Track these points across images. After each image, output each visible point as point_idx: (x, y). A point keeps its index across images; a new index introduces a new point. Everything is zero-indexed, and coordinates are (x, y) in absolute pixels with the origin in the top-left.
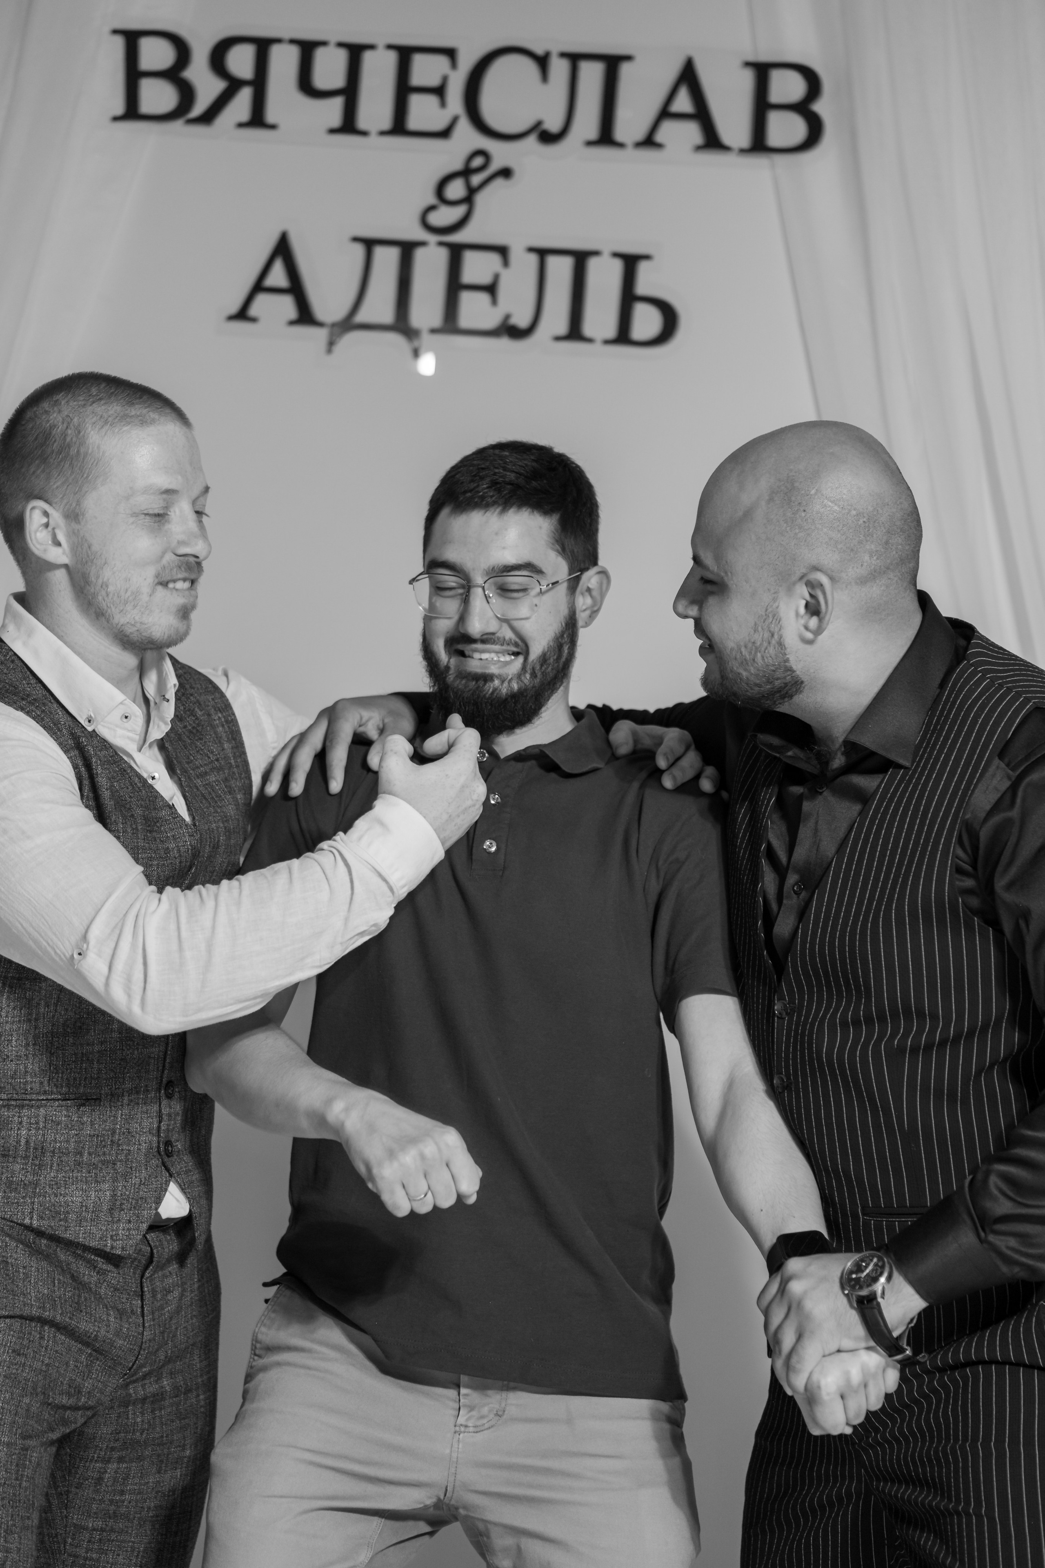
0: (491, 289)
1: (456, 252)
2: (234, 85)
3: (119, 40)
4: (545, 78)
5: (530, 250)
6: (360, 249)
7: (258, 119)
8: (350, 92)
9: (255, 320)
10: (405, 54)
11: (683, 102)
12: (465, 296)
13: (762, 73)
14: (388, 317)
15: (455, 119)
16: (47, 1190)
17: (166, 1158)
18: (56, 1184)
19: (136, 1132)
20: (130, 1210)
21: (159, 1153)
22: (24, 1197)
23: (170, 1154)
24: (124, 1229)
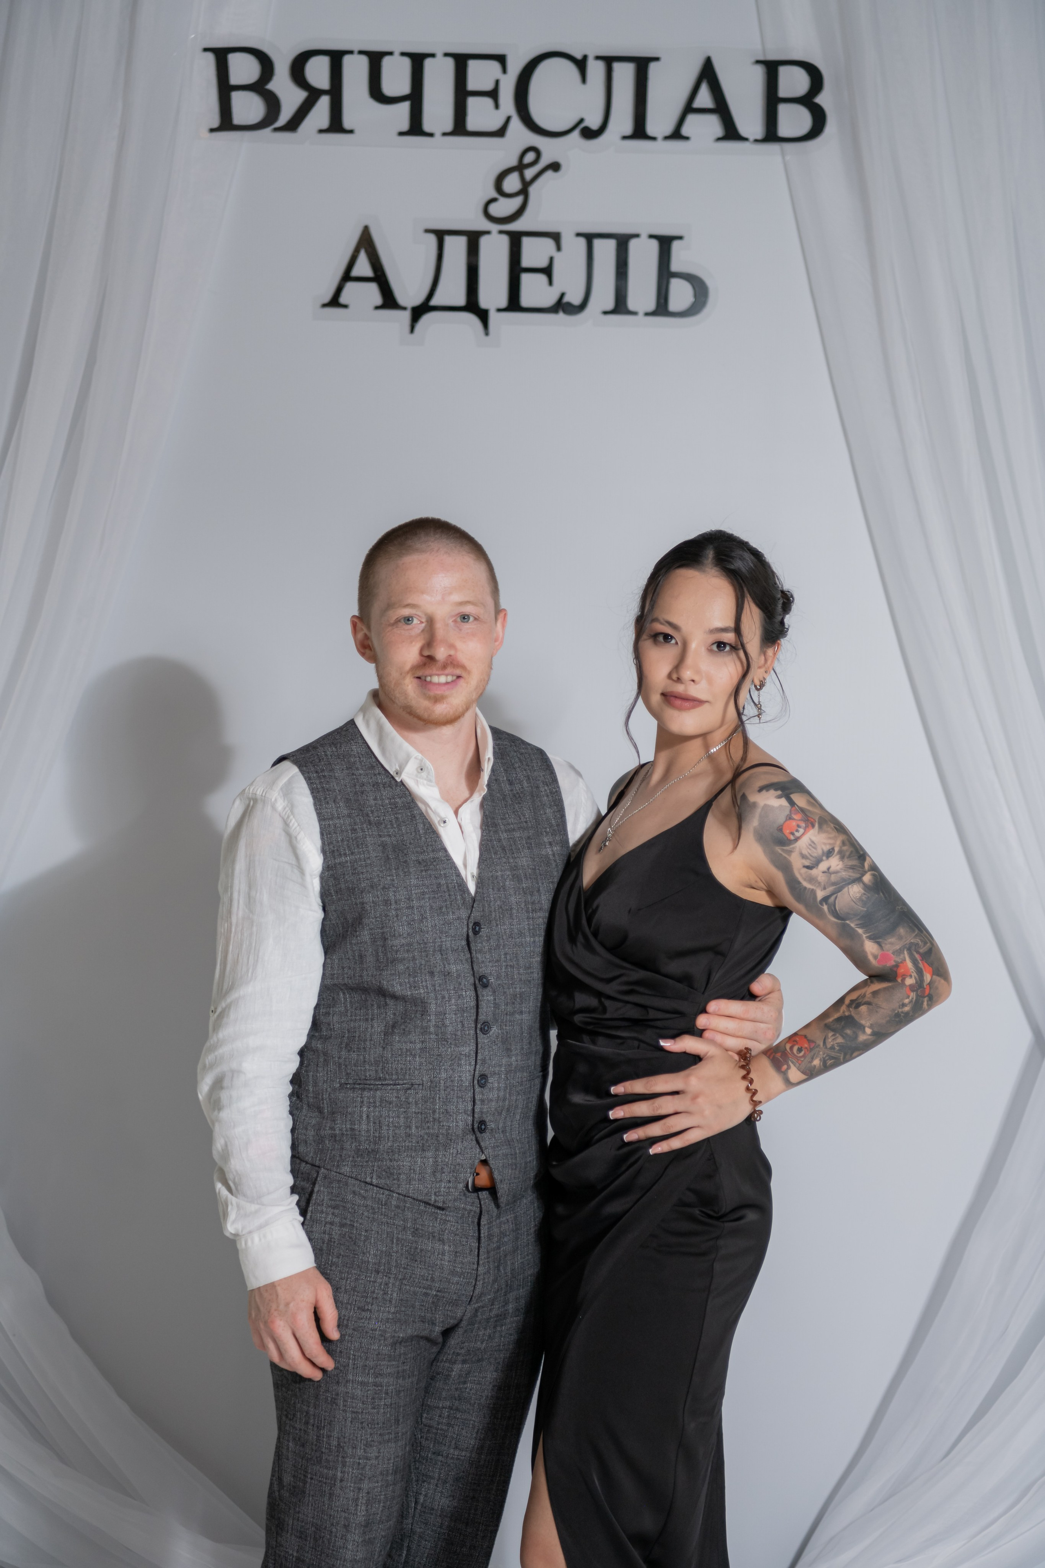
0: (547, 271)
3: (211, 57)
4: (584, 80)
5: (579, 235)
6: (432, 239)
7: (336, 125)
8: (415, 97)
9: (345, 306)
10: (461, 61)
11: (704, 99)
12: (525, 278)
13: (771, 68)
14: (460, 300)
15: (508, 119)
16: (385, 1156)
17: (478, 1134)
18: (392, 1151)
19: (453, 1112)
20: (450, 1173)
21: (473, 1129)
22: (367, 1162)
23: (482, 1131)
24: (445, 1188)
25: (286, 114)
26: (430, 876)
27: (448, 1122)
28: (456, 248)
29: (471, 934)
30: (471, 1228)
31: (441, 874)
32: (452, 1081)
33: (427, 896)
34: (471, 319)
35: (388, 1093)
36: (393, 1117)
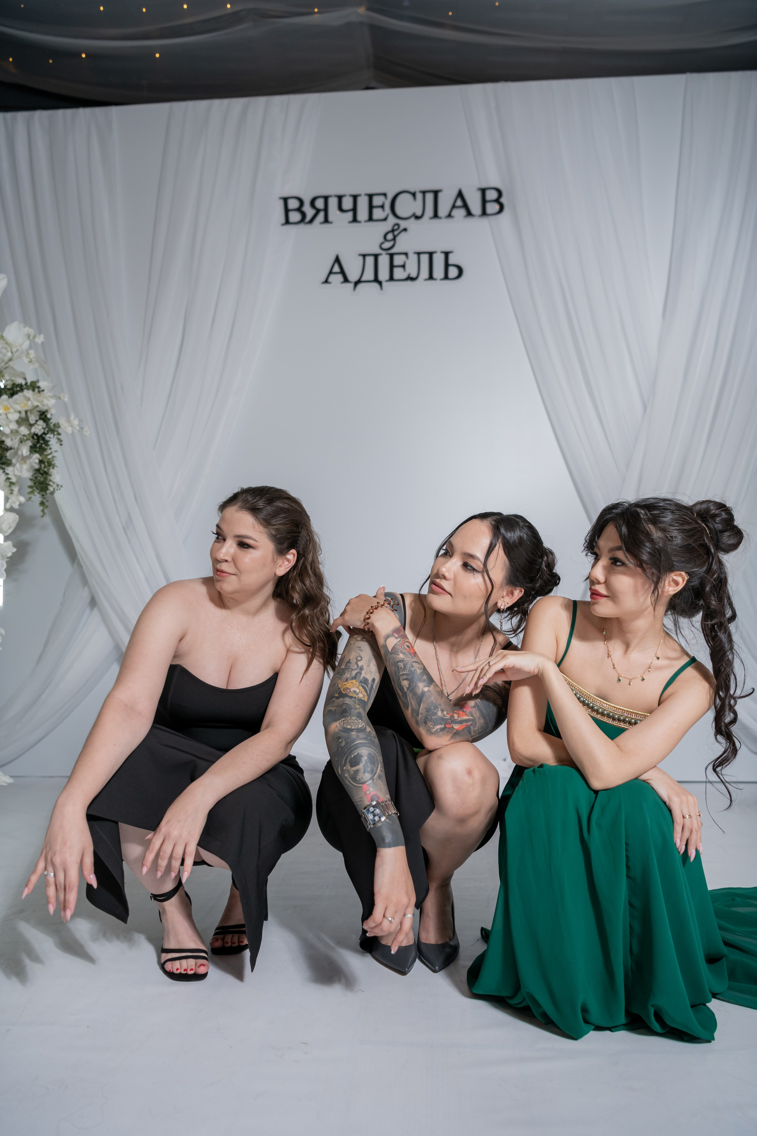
0: (403, 266)
1: (392, 256)
2: (318, 211)
3: (282, 201)
4: (415, 199)
5: (415, 253)
6: (361, 258)
7: (326, 220)
8: (354, 210)
9: (330, 283)
10: (371, 197)
11: (459, 203)
12: (395, 269)
13: (483, 191)
14: (371, 277)
15: (388, 215)
25: (308, 218)
28: (370, 260)
34: (376, 285)
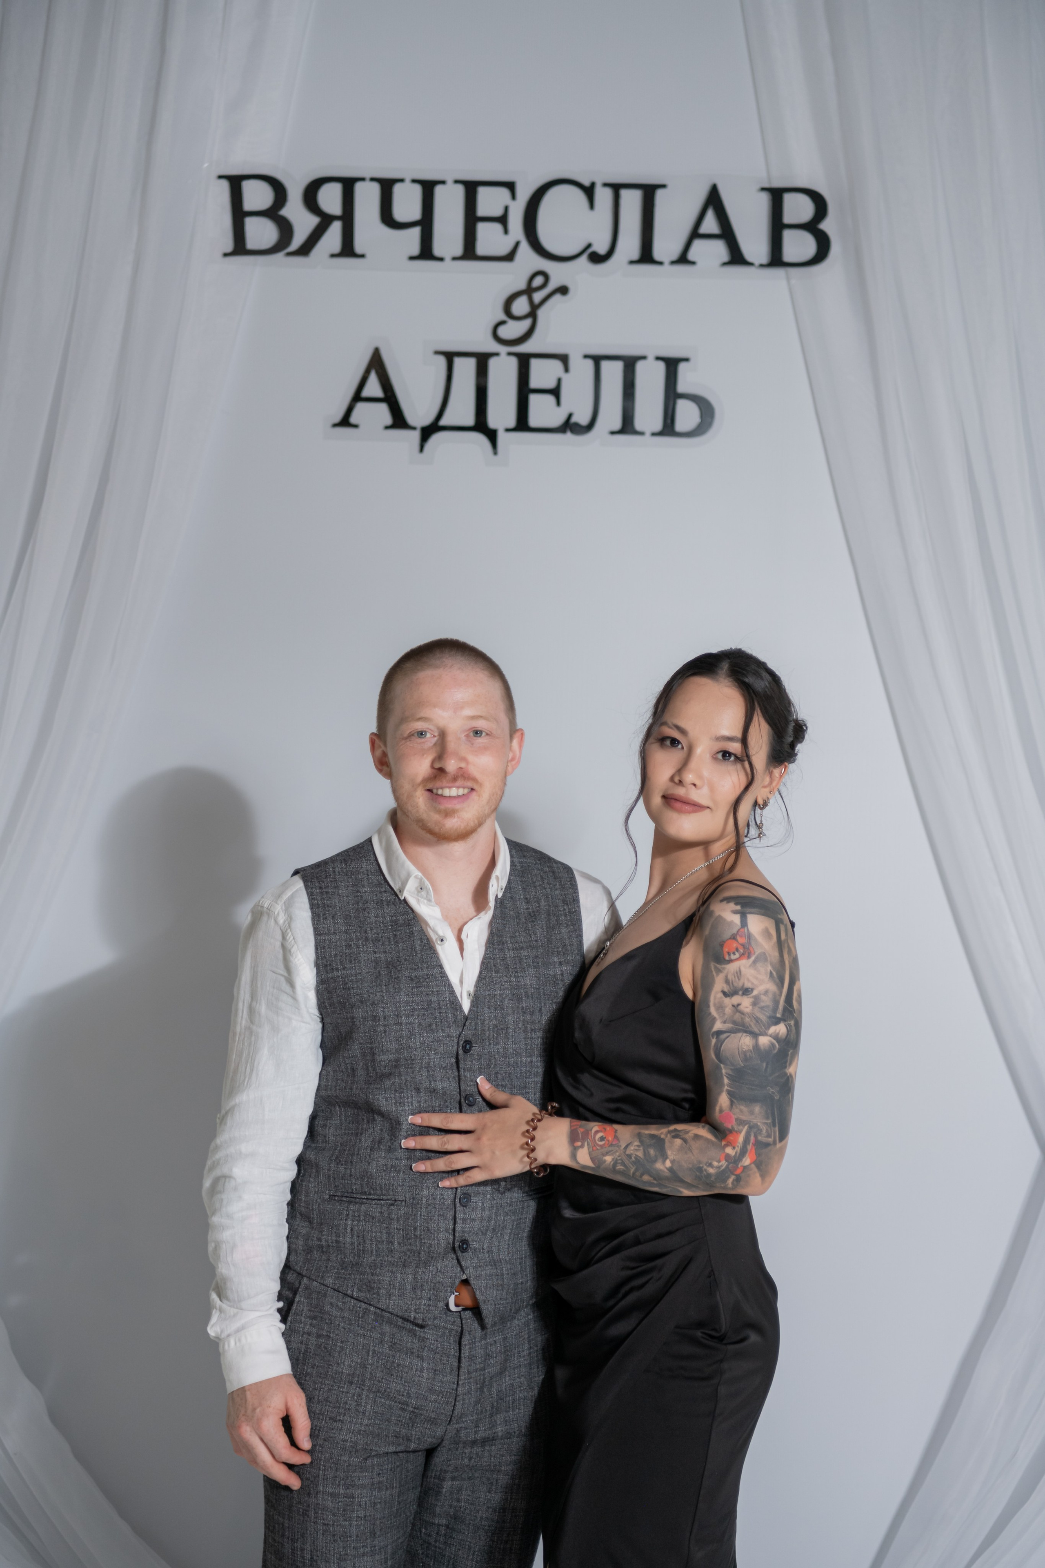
0: (555, 392)
1: (524, 361)
2: (326, 220)
3: (225, 185)
4: (592, 206)
5: (586, 356)
6: (442, 361)
7: (348, 249)
8: (426, 223)
9: (356, 426)
10: (471, 188)
11: (710, 224)
12: (533, 399)
13: (777, 195)
14: (469, 420)
15: (517, 244)
16: (367, 1270)
17: (459, 1254)
18: (375, 1266)
19: (434, 1230)
20: (430, 1291)
21: (454, 1249)
22: (350, 1274)
23: (464, 1250)
24: (425, 1305)
25: (299, 239)
26: (422, 993)
27: (429, 1240)
28: (465, 369)
29: (461, 1052)
30: (452, 1348)
31: (433, 991)
32: (434, 1199)
33: (416, 1013)
34: (480, 438)
35: (372, 1208)
36: (376, 1232)
